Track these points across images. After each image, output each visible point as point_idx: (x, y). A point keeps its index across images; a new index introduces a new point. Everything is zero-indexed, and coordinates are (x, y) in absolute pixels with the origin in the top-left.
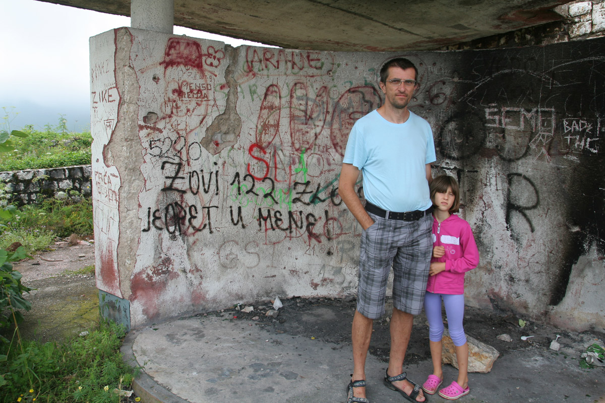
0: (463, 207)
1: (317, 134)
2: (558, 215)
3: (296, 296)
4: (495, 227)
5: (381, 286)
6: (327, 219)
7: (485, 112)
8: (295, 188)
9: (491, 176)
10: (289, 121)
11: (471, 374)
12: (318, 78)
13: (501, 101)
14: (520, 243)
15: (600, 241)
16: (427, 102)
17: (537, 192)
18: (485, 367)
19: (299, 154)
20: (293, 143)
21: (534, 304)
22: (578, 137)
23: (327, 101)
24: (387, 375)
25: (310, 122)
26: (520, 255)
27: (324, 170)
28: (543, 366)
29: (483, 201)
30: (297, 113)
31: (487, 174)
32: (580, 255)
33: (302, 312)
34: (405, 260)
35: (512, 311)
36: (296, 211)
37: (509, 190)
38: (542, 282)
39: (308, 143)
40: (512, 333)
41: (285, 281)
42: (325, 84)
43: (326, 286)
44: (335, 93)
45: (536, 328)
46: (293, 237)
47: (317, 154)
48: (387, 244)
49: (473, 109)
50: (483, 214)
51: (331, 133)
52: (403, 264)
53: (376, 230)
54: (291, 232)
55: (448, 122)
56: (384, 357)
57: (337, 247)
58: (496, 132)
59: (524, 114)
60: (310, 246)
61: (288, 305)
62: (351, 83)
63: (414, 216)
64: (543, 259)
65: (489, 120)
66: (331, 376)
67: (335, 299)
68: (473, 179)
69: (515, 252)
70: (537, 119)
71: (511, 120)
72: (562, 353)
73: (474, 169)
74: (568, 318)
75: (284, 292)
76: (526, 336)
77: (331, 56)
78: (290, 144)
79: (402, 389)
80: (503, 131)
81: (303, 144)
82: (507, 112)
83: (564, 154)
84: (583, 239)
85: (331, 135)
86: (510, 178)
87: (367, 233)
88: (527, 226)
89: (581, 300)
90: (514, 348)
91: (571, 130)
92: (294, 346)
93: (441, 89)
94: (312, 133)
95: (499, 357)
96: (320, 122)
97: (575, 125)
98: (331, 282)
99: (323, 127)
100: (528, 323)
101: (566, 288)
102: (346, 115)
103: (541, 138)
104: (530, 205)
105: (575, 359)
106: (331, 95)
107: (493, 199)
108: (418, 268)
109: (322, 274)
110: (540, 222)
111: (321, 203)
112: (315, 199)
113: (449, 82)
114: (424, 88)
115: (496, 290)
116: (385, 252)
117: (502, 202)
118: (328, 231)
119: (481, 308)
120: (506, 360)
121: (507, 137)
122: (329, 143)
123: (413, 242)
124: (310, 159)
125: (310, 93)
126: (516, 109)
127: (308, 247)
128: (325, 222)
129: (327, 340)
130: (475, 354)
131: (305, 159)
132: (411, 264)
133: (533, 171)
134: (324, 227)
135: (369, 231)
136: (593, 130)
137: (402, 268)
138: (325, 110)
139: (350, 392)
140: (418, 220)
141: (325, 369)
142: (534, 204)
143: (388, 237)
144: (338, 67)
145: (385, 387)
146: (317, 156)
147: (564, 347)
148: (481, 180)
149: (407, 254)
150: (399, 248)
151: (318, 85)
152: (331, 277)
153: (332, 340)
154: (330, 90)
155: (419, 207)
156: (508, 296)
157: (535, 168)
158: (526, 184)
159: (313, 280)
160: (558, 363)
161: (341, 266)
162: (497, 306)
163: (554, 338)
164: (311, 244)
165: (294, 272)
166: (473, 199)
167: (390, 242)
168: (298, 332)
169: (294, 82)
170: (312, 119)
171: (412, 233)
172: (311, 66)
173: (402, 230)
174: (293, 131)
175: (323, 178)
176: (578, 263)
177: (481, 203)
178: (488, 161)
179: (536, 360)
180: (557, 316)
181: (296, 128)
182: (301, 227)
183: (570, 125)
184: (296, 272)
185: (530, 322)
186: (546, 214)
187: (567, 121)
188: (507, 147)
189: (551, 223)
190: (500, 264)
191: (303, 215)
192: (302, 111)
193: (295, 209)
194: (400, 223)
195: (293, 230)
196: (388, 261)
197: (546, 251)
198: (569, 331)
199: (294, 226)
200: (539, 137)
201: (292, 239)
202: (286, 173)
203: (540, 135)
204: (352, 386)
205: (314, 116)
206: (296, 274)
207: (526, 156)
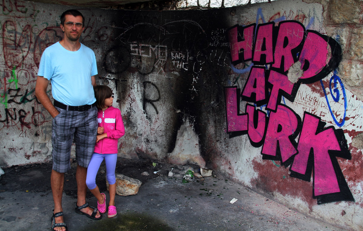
0: (119, 101)
1: (24, 57)
2: (170, 104)
3: (15, 165)
4: (137, 112)
5: (66, 152)
6: (34, 112)
7: (130, 46)
8: (9, 93)
9: (134, 83)
10: (2, 47)
11: (127, 197)
12: (24, 19)
13: (139, 41)
14: (152, 120)
15: (190, 117)
16: (96, 39)
17: (159, 92)
18: (134, 191)
19: (11, 70)
20: (6, 63)
21: (160, 153)
22: (178, 62)
23: (31, 35)
24: (77, 206)
25: (19, 48)
26: (152, 127)
27: (30, 80)
28: (165, 186)
29: (130, 97)
30: (8, 42)
31: (132, 82)
32: (181, 125)
33: (19, 175)
34: (81, 135)
35: (149, 159)
36: (11, 108)
37: (144, 91)
38: (163, 141)
39: (18, 62)
40: (149, 171)
41: (5, 156)
42: (29, 23)
43: (36, 156)
44: (36, 29)
45: (161, 166)
46: (10, 126)
47: (24, 70)
48: (68, 126)
49: (124, 44)
50: (130, 105)
51: (34, 56)
52: (80, 137)
53: (60, 118)
54: (8, 123)
55: (109, 51)
56: (75, 195)
57: (42, 130)
58: (136, 58)
59: (151, 48)
60: (22, 131)
61: (9, 172)
62: (47, 24)
63: (85, 108)
64: (163, 128)
65: (133, 51)
66: (41, 213)
67: (43, 164)
68: (124, 85)
69: (149, 126)
70: (158, 51)
71: (144, 51)
72: (174, 178)
73: (125, 79)
74: (177, 159)
75: (5, 164)
76: (156, 171)
77: (33, 5)
78: (4, 63)
79: (87, 213)
80: (140, 57)
81: (14, 63)
82: (142, 47)
83: (172, 71)
84: (182, 116)
85: (34, 58)
86: (145, 84)
87: (55, 120)
88: (154, 111)
89: (182, 148)
90: (150, 179)
91: (175, 58)
92: (14, 199)
93: (105, 31)
94: (20, 56)
95: (142, 185)
96: (26, 49)
97: (177, 56)
98: (39, 153)
99: (28, 52)
100: (158, 164)
101: (175, 143)
102: (45, 45)
103: (160, 62)
104: (156, 99)
105: (180, 179)
106: (34, 31)
107: (136, 96)
108: (89, 140)
109: (33, 149)
110: (161, 108)
111: (29, 102)
112: (24, 100)
113: (110, 28)
114: (95, 30)
115: (140, 148)
116: (67, 131)
117: (141, 98)
118: (35, 120)
119: (132, 159)
120: (146, 186)
121: (143, 61)
122: (33, 63)
123: (85, 124)
124: (20, 73)
125: (18, 29)
126: (147, 45)
127: (21, 132)
128: (32, 114)
129: (38, 191)
130: (128, 185)
131: (16, 73)
132: (85, 137)
133: (157, 80)
134: (32, 118)
135: (56, 119)
136: (186, 58)
137: (79, 140)
138: (29, 41)
139: (53, 221)
140: (87, 110)
141: (36, 210)
142: (157, 99)
143: (69, 122)
144: (38, 12)
145: (76, 213)
146: (25, 71)
147: (175, 174)
148: (129, 85)
149: (82, 132)
150: (76, 128)
151: (23, 24)
152: (39, 150)
153: (41, 190)
154: (32, 28)
155: (88, 102)
156: (147, 151)
157: (158, 79)
158: (153, 87)
159: (26, 153)
160: (172, 183)
161: (45, 142)
162: (141, 156)
163: (170, 170)
164: (23, 129)
165: (12, 149)
166: (125, 96)
167: (70, 125)
168: (17, 189)
169: (5, 20)
170: (20, 46)
171: (84, 118)
172: (18, 10)
173: (77, 117)
174: (5, 54)
175: (30, 86)
176: (180, 129)
177: (130, 99)
178: (133, 74)
179: (162, 183)
180: (172, 159)
181: (8, 52)
182: (16, 119)
183: (174, 55)
184: (13, 149)
185: (158, 163)
186: (164, 104)
187: (173, 53)
188: (143, 66)
189: (167, 108)
190: (141, 133)
191: (16, 111)
192: (12, 40)
193: (10, 107)
194: (76, 112)
195: (9, 121)
196: (70, 136)
197: (165, 124)
198: (178, 165)
199: (10, 118)
200: (159, 61)
201: (9, 127)
202: (1, 83)
203: (160, 60)
204: (54, 217)
205: (22, 44)
206: (14, 150)
207: (153, 72)
